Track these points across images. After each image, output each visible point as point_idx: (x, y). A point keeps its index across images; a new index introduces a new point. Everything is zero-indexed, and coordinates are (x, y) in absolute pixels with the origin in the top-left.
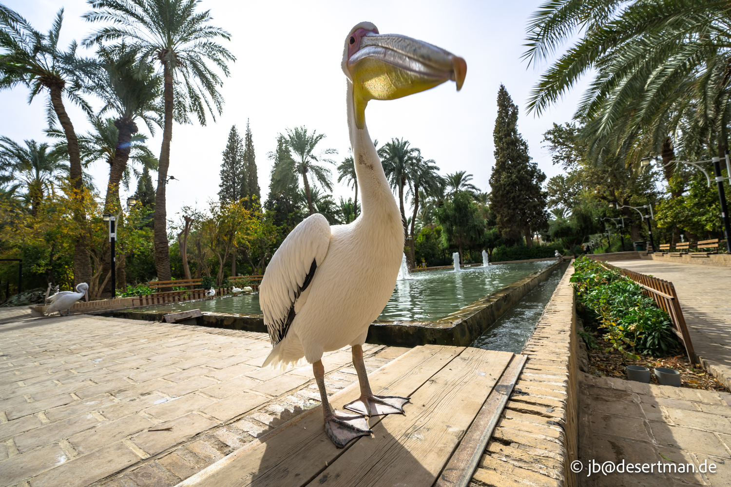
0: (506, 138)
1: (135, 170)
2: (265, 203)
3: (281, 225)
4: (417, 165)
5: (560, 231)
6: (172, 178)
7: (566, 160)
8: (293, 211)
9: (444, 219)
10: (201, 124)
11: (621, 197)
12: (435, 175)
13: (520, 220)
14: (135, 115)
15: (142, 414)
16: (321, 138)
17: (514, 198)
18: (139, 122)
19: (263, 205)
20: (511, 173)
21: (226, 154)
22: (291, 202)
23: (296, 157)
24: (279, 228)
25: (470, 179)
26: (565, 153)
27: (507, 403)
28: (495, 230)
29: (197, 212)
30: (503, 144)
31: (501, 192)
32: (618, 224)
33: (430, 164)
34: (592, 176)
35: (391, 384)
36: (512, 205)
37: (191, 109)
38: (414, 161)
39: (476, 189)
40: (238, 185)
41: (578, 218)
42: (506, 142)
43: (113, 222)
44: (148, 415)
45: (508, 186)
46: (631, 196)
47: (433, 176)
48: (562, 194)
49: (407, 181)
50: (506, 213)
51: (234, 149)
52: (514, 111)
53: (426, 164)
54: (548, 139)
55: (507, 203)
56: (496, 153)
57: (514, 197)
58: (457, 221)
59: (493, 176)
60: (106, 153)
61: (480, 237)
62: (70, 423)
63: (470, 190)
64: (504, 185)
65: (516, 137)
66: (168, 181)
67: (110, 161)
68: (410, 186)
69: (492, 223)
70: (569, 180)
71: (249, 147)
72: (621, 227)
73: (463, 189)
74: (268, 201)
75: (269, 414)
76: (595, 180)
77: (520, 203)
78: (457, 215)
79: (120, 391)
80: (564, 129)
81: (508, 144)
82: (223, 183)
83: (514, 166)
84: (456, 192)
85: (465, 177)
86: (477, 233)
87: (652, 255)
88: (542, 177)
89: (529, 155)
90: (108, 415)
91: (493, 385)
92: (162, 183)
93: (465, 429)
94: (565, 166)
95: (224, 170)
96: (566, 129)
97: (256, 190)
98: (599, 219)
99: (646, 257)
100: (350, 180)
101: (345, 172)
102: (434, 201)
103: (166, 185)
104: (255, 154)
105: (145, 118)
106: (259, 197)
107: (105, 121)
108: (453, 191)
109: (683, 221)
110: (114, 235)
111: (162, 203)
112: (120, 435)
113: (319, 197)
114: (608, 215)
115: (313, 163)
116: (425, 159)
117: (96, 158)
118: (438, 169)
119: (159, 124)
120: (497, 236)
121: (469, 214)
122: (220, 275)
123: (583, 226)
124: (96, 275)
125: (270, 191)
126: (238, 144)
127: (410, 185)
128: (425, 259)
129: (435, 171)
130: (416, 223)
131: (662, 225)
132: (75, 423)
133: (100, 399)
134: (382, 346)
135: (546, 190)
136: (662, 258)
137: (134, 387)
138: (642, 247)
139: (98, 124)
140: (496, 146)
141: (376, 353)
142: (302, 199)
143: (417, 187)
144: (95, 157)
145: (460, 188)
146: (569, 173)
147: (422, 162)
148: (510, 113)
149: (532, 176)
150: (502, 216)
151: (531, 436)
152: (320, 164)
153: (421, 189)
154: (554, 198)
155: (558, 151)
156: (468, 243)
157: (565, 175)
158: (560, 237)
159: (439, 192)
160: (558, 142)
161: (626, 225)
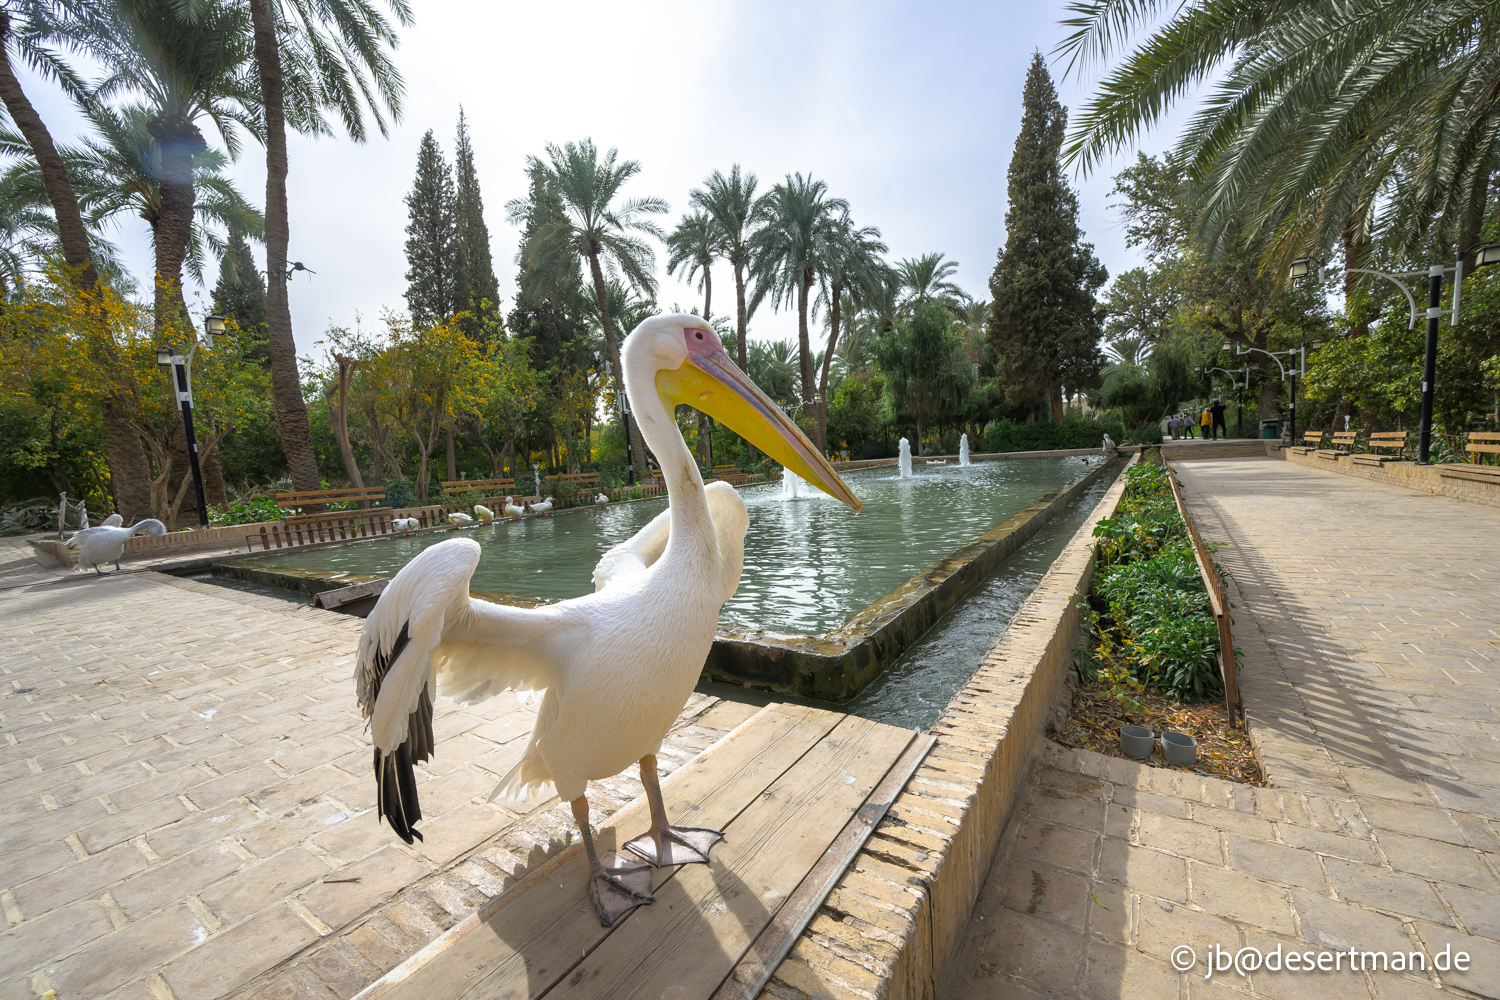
0: (1033, 184)
1: (210, 238)
2: (511, 318)
3: (547, 367)
4: (842, 241)
5: (1121, 394)
6: (299, 266)
7: (1154, 239)
8: (572, 336)
9: (889, 361)
10: (353, 135)
11: (1253, 324)
12: (876, 262)
13: (1045, 368)
14: (194, 107)
15: (309, 846)
16: (627, 174)
17: (1036, 320)
18: (204, 123)
19: (505, 322)
20: (1036, 266)
21: (416, 203)
22: (567, 317)
23: (575, 216)
24: (542, 374)
25: (950, 273)
26: (1153, 222)
27: (868, 840)
28: (991, 386)
29: (362, 340)
30: (1026, 198)
31: (1011, 306)
32: (1237, 382)
33: (868, 238)
34: (1202, 279)
35: (705, 798)
36: (1032, 335)
37: (325, 96)
38: (834, 230)
39: (962, 296)
40: (448, 276)
41: (1160, 368)
42: (1033, 193)
43: (180, 369)
44: (319, 849)
45: (1027, 293)
46: (1273, 323)
47: (873, 267)
48: (1140, 309)
49: (817, 275)
50: (1018, 353)
51: (432, 191)
52: (1058, 119)
53: (859, 238)
54: (1124, 190)
55: (1023, 330)
56: (1010, 219)
57: (1037, 317)
58: (917, 366)
59: (998, 270)
60: (138, 194)
61: (960, 402)
62: (196, 863)
63: (949, 295)
64: (1020, 291)
65: (1055, 184)
66: (290, 273)
67: (150, 215)
68: (824, 286)
69: (987, 371)
70: (1157, 280)
71: (466, 181)
72: (1242, 388)
73: (935, 294)
74: (517, 313)
75: (512, 851)
76: (1206, 285)
77: (1048, 331)
78: (918, 353)
79: (265, 793)
80: (1159, 166)
81: (1037, 199)
82: (414, 270)
83: (1044, 250)
84: (920, 301)
85: (942, 268)
86: (955, 394)
87: (1287, 449)
88: (1100, 277)
89: (1079, 225)
90: (255, 848)
91: (857, 807)
92: (279, 277)
93: (788, 893)
94: (1151, 252)
95: (413, 241)
96: (1164, 167)
97: (488, 287)
98: (1202, 371)
99: (1276, 453)
100: (694, 268)
101: (683, 252)
102: (872, 317)
103: (288, 283)
104: (483, 203)
105: (216, 115)
106: (497, 302)
107: (120, 116)
108: (914, 299)
109: (1354, 388)
110: (186, 396)
111: (284, 325)
112: (281, 889)
113: (629, 304)
114: (1220, 362)
115: (613, 232)
116: (856, 228)
117: (115, 206)
118: (884, 249)
119: (252, 130)
120: (995, 400)
121: (942, 352)
122: (424, 477)
123: (1168, 385)
124: (161, 477)
125: (520, 291)
126: (441, 180)
127: (823, 282)
128: (848, 443)
129: (879, 253)
130: (832, 363)
131: (1315, 393)
132: (203, 862)
133: (233, 811)
134: (714, 699)
135: (1107, 301)
136: (1302, 459)
137: (286, 786)
138: (1273, 430)
139: (107, 123)
140: (1011, 203)
141: (700, 715)
142: (590, 310)
143: (837, 289)
144: (113, 203)
145: (929, 291)
146: (1159, 266)
147: (850, 233)
148: (1049, 124)
149: (1079, 274)
150: (1008, 358)
151: (877, 904)
152: (629, 233)
153: (846, 292)
154: (1122, 318)
155: (1142, 218)
156: (936, 412)
157: (1150, 269)
158: (1119, 405)
159: (884, 301)
160: (1144, 197)
161: (1253, 384)
